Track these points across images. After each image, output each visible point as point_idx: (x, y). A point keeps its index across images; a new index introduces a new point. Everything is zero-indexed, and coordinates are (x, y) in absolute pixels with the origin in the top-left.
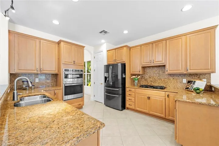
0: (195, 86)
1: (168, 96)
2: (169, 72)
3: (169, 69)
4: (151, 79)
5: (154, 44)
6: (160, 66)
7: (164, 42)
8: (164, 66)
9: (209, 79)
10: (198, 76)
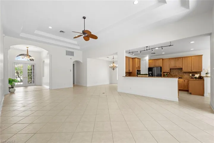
0: (195, 76)
1: (184, 81)
2: (184, 71)
3: (184, 70)
4: (174, 75)
5: (177, 59)
6: (179, 69)
7: (182, 58)
8: (182, 69)
9: (200, 74)
10: (196, 73)
